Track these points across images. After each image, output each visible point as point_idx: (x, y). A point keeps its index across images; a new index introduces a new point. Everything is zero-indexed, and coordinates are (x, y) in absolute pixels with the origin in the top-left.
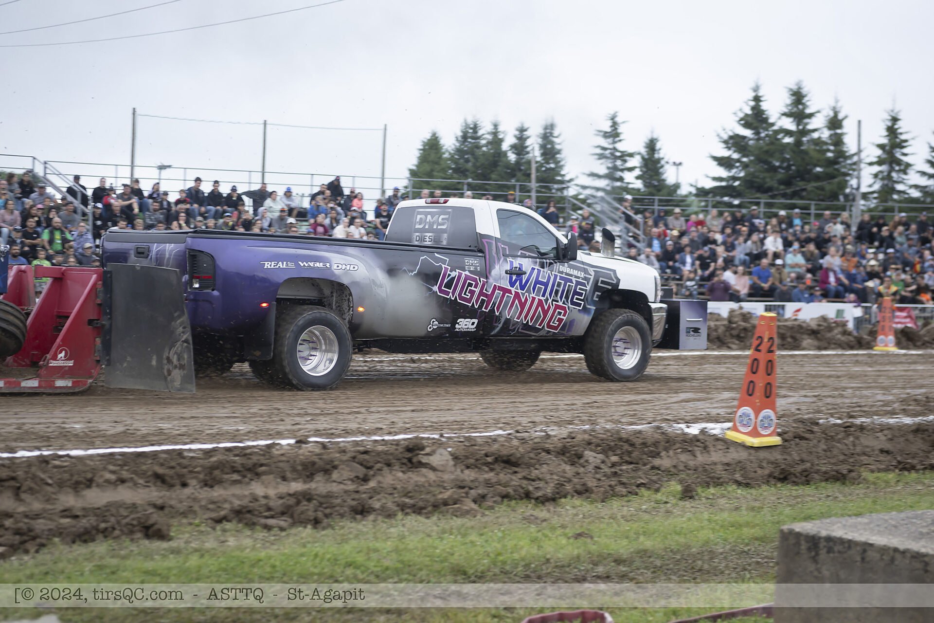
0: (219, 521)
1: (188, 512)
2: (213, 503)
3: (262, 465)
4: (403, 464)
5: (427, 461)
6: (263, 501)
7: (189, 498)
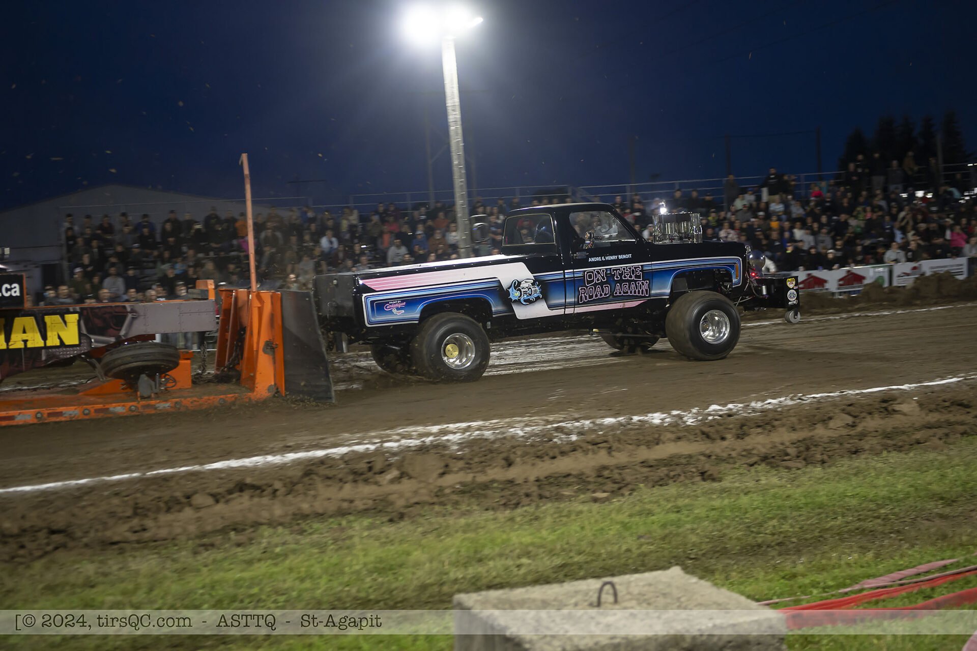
0: (752, 465)
1: (729, 460)
2: (745, 450)
3: (776, 420)
4: (881, 412)
5: (898, 409)
6: (781, 447)
7: (727, 448)
